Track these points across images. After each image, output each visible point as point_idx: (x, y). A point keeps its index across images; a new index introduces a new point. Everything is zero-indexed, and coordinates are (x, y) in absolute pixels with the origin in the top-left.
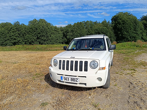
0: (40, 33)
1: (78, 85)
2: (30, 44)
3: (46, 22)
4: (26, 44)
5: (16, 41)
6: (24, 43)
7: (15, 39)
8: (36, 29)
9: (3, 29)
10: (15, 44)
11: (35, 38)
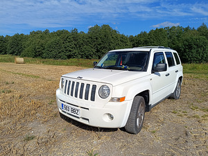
0: (100, 44)
1: (81, 120)
2: (87, 57)
3: (110, 29)
4: (82, 57)
5: (71, 53)
6: (80, 56)
7: (70, 51)
8: (97, 39)
9: (58, 38)
10: (69, 57)
11: (94, 50)
